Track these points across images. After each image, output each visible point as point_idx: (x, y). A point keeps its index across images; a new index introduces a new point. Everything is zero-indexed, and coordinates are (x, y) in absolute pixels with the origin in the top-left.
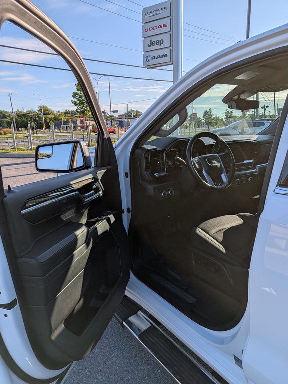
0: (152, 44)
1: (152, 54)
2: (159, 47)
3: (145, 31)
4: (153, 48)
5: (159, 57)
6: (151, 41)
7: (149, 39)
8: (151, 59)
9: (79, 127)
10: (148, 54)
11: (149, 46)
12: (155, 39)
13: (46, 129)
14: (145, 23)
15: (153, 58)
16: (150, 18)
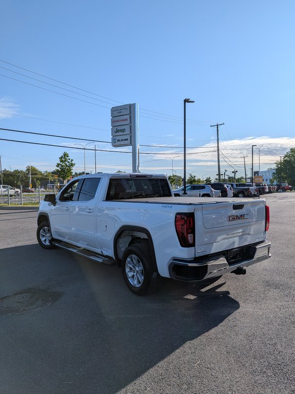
0: (118, 131)
1: (118, 138)
2: (122, 133)
3: (113, 122)
4: (118, 134)
5: (122, 140)
7: (116, 128)
8: (116, 141)
10: (115, 138)
11: (115, 132)
12: (119, 128)
13: (32, 188)
14: (113, 117)
15: (118, 141)
16: (116, 114)
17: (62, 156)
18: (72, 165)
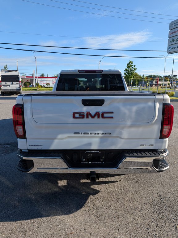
0: (173, 41)
1: (172, 46)
2: (176, 42)
3: (170, 34)
4: (173, 43)
5: (175, 48)
6: (172, 39)
7: (172, 38)
8: (171, 49)
9: (154, 85)
10: (170, 46)
11: (171, 42)
12: (174, 38)
13: (133, 86)
14: (171, 30)
15: (172, 48)
16: (173, 27)
17: (128, 64)
18: (135, 69)
